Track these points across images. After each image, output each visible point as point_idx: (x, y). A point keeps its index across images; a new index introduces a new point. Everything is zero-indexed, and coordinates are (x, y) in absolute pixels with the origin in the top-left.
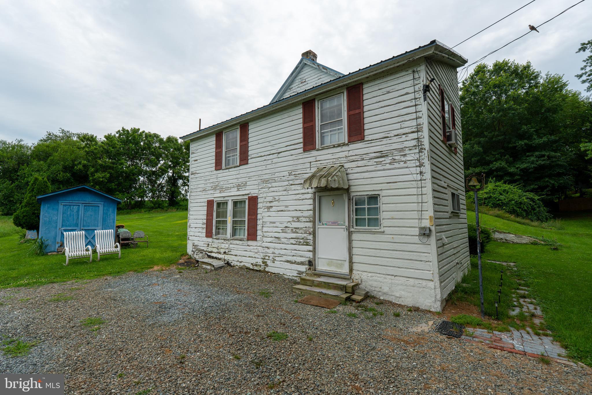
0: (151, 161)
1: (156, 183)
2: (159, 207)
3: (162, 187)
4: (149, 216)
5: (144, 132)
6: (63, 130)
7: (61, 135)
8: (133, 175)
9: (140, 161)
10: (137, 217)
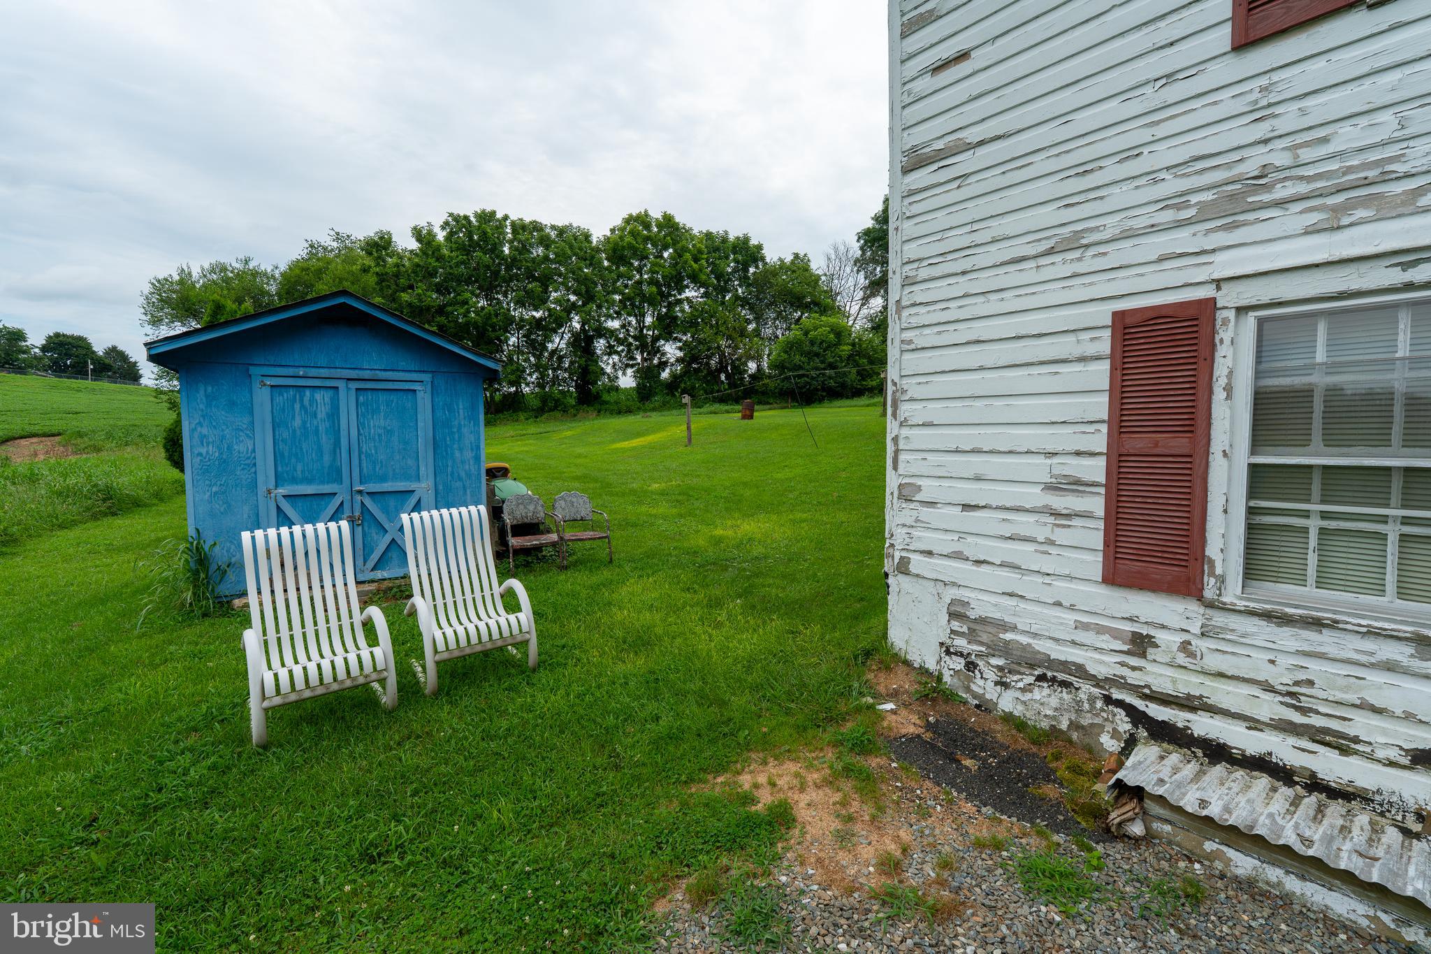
0: (529, 293)
1: (545, 348)
2: (555, 408)
3: (560, 358)
4: (539, 430)
5: (506, 218)
6: (338, 234)
7: (335, 244)
8: (493, 327)
9: (505, 296)
10: (512, 433)
